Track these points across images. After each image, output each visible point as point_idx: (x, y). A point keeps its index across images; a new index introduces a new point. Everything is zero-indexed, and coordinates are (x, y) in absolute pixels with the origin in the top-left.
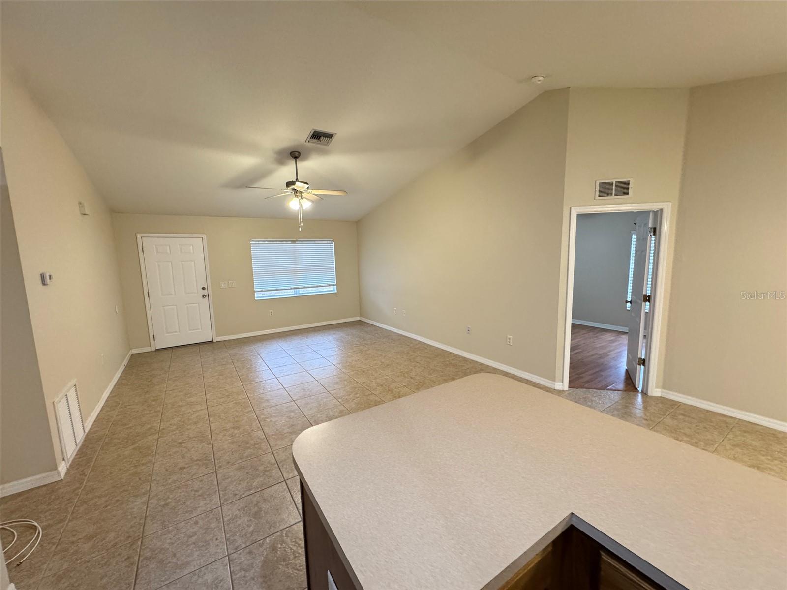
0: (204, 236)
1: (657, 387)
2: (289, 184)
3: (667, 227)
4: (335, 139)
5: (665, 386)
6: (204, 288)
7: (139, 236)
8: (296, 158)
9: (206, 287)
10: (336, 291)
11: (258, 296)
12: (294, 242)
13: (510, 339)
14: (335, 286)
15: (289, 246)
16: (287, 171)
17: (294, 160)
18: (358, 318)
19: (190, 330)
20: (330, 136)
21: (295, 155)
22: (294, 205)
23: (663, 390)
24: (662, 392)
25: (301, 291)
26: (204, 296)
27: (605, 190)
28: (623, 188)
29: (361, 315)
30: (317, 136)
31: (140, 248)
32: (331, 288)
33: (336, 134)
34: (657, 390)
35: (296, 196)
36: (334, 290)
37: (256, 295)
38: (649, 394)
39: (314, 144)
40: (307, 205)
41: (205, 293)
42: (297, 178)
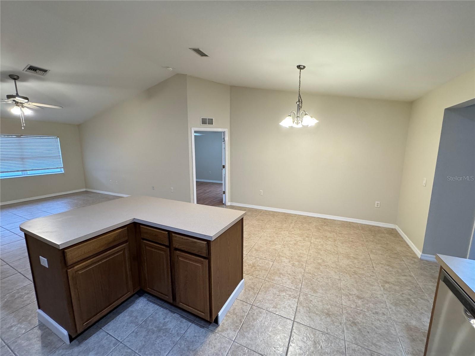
1: (229, 202)
2: (9, 97)
3: (227, 138)
4: (48, 74)
5: (232, 201)
8: (15, 79)
12: (19, 136)
13: (172, 189)
14: (62, 169)
15: (14, 140)
17: (13, 81)
18: (84, 190)
20: (45, 71)
21: (14, 77)
22: (16, 111)
23: (231, 203)
25: (29, 172)
27: (204, 122)
28: (211, 122)
29: (86, 187)
30: (32, 69)
32: (59, 170)
33: (50, 70)
35: (17, 105)
36: (62, 171)
38: (227, 205)
39: (31, 73)
40: (28, 112)
42: (17, 94)
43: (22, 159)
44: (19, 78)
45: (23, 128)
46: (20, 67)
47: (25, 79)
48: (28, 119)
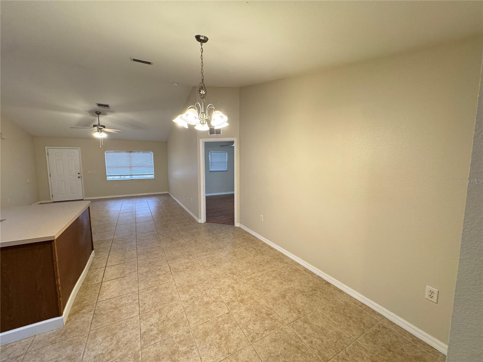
0: (80, 148)
2: (94, 126)
6: (79, 173)
7: (46, 148)
11: (109, 178)
12: (130, 152)
14: (154, 175)
15: (128, 154)
17: (97, 115)
18: (165, 192)
19: (71, 193)
20: (107, 106)
22: (97, 135)
24: (240, 225)
25: (134, 177)
26: (79, 177)
27: (212, 132)
28: (218, 131)
29: (168, 191)
30: (100, 105)
31: (47, 154)
33: (109, 105)
34: (238, 224)
35: (98, 131)
36: (153, 177)
38: (235, 226)
39: (102, 108)
40: (105, 136)
41: (79, 175)
42: (99, 124)
43: (131, 167)
44: (100, 114)
45: (101, 146)
46: (94, 106)
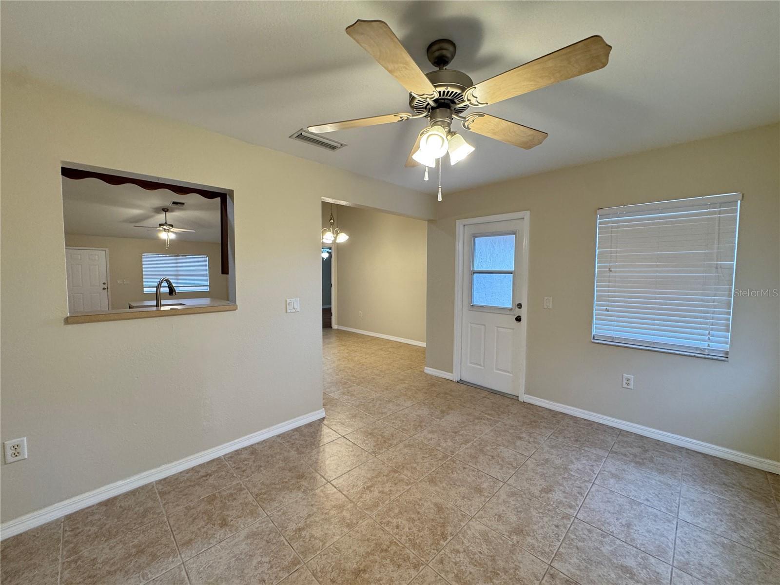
0: (107, 250)
1: (335, 324)
2: (160, 225)
4: (184, 206)
5: (338, 324)
6: (104, 284)
8: (166, 211)
9: (106, 282)
10: (208, 290)
11: (147, 290)
12: (177, 256)
14: (208, 287)
15: (173, 259)
16: (161, 217)
17: (164, 212)
20: (183, 204)
21: (165, 210)
22: (163, 236)
24: (338, 327)
25: (181, 288)
26: (104, 289)
30: (174, 203)
32: (205, 288)
33: (186, 203)
34: (335, 326)
35: (165, 231)
37: (145, 289)
39: (175, 206)
40: (172, 236)
41: (105, 286)
42: (166, 222)
43: (177, 276)
44: (168, 210)
45: (167, 248)
46: (168, 204)
47: (172, 211)
48: (171, 241)
